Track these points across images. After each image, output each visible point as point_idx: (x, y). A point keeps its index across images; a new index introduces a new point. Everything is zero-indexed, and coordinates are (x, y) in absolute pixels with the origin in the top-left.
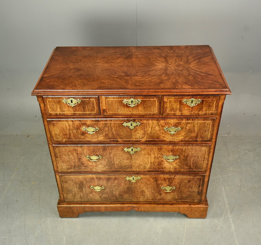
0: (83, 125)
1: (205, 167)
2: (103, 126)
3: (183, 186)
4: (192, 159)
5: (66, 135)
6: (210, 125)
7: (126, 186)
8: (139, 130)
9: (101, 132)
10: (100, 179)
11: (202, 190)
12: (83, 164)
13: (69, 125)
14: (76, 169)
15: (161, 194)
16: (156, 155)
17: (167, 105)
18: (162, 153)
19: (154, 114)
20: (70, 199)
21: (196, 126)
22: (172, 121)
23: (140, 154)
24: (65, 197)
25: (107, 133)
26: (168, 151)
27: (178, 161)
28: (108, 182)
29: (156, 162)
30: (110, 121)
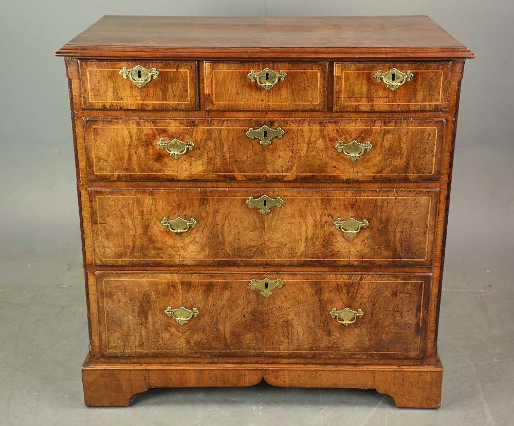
0: (160, 134)
1: (430, 250)
2: (204, 138)
3: (380, 309)
4: (399, 229)
5: (121, 159)
6: (434, 136)
7: (250, 308)
8: (282, 149)
9: (198, 152)
10: (188, 286)
11: (425, 322)
12: (153, 242)
13: (130, 133)
14: (135, 258)
15: (329, 334)
16: (318, 218)
17: (341, 86)
18: (332, 212)
19: (314, 107)
20: (115, 348)
21: (404, 139)
22: (355, 126)
23: (281, 213)
24: (103, 343)
25: (211, 155)
26: (345, 205)
27: (367, 233)
28: (208, 296)
29: (318, 237)
30: (220, 124)
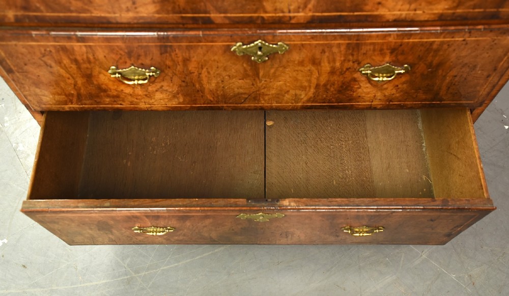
1: (485, 93)
4: (452, 73)
14: (85, 104)
16: (338, 64)
18: (360, 58)
26: (381, 50)
27: (404, 79)
29: (334, 84)
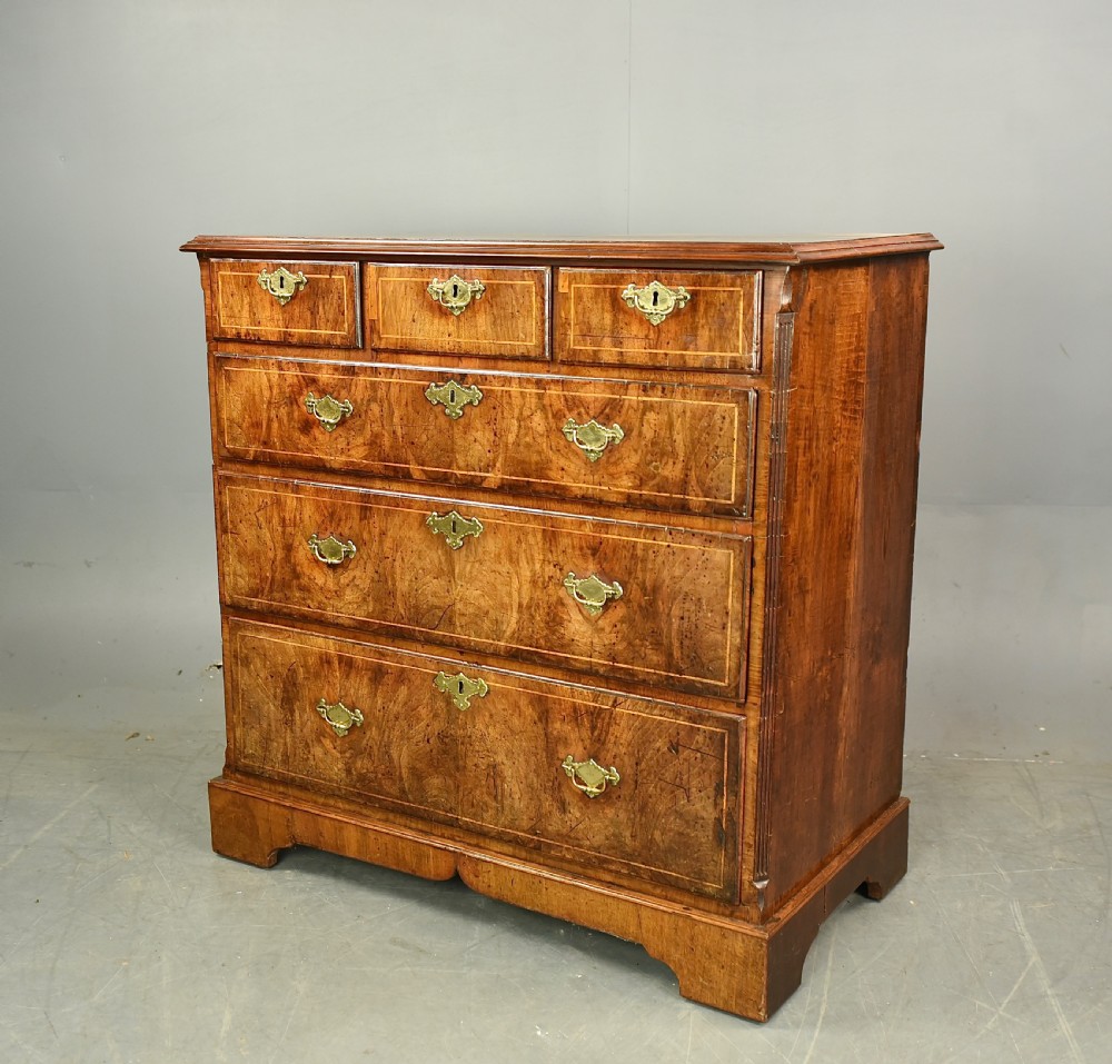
0: (307, 386)
1: (734, 665)
2: (367, 398)
3: (649, 774)
4: (676, 611)
5: (257, 425)
6: (732, 422)
7: (437, 726)
8: (479, 426)
9: (359, 422)
10: (348, 664)
11: (732, 822)
12: (298, 576)
13: (269, 380)
14: (274, 600)
15: (563, 808)
16: (538, 566)
17: (570, 308)
18: (560, 559)
19: (528, 352)
20: (252, 756)
21: (678, 424)
22: (594, 389)
23: (480, 550)
24: (237, 745)
25: (376, 428)
26: (581, 549)
27: (619, 611)
28: (376, 689)
29: (538, 606)
30: (389, 375)
